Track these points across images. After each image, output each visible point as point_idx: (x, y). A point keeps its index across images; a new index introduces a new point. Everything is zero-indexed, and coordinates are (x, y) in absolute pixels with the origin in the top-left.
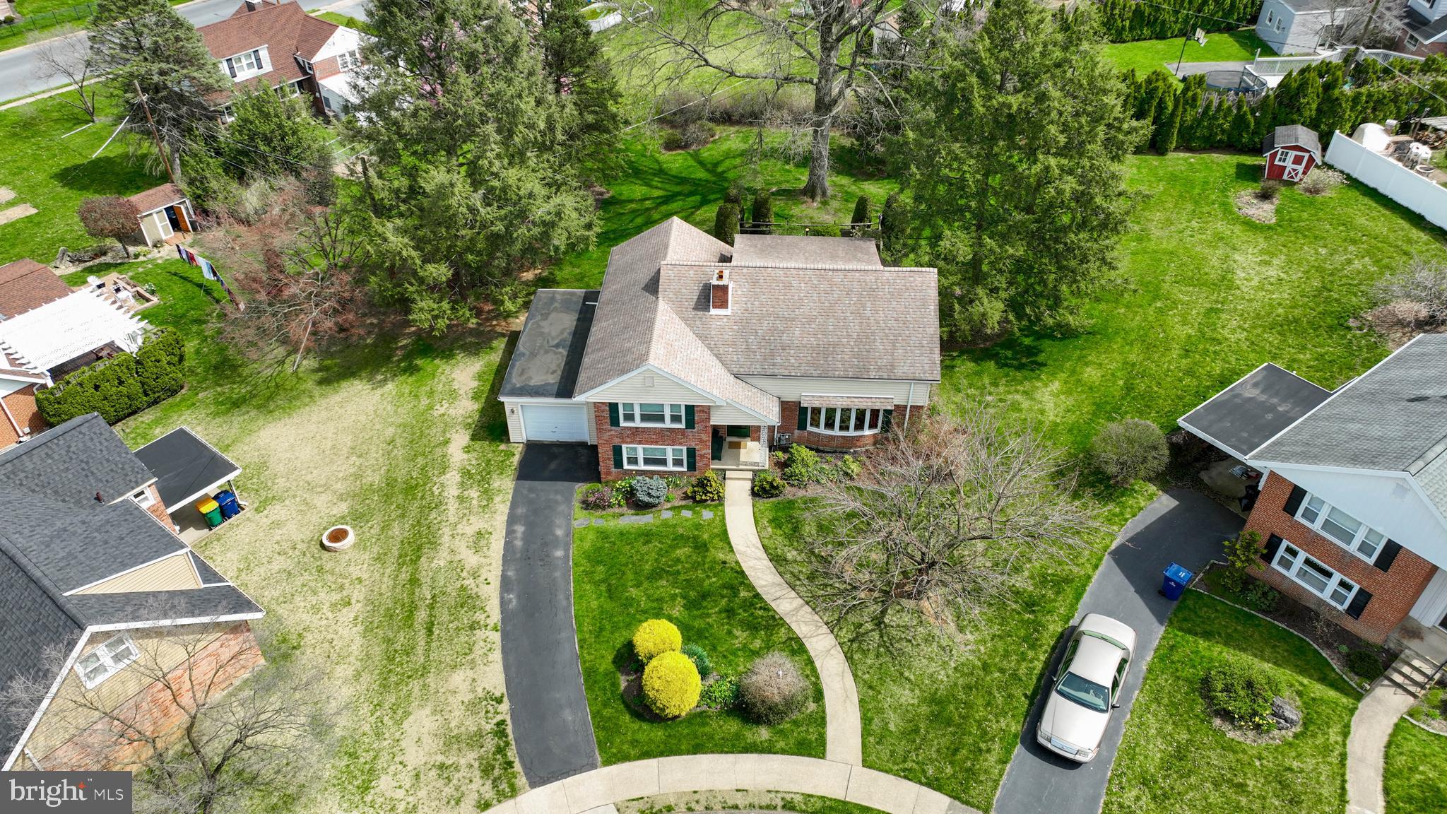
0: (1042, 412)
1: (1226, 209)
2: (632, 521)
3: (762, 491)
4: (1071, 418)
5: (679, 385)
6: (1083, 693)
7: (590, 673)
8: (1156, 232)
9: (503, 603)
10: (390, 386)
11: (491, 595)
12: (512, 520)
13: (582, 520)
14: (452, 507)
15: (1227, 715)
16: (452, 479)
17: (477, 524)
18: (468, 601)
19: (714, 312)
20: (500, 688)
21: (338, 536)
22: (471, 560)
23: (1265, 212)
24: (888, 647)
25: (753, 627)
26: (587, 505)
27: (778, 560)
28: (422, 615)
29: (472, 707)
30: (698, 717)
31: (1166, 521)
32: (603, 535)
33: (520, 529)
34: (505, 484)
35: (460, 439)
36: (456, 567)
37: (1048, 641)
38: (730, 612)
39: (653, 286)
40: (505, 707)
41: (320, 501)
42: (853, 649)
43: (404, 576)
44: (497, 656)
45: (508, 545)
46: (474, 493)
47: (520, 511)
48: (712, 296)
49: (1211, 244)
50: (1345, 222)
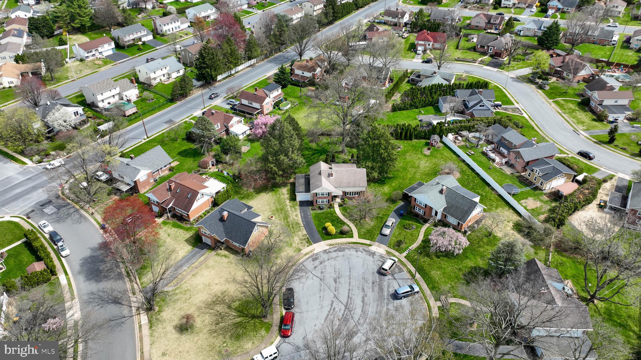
0: (385, 191)
1: (421, 152)
2: (320, 211)
3: (340, 206)
4: (389, 192)
5: (327, 189)
6: (387, 227)
7: (319, 231)
8: (408, 157)
9: (303, 223)
10: (270, 194)
11: (301, 222)
12: (301, 213)
13: (312, 212)
14: (290, 211)
15: (406, 228)
16: (289, 207)
17: (295, 213)
18: (298, 224)
19: (331, 177)
20: (306, 234)
21: (272, 217)
22: (296, 218)
23: (428, 152)
24: (361, 225)
25: (342, 224)
26: (312, 210)
27: (344, 215)
28: (291, 226)
29: (303, 236)
30: (335, 235)
31: (402, 206)
32: (316, 214)
34: (298, 208)
35: (288, 202)
36: (294, 219)
37: (384, 222)
38: (338, 222)
39: (320, 174)
40: (308, 236)
41: (266, 212)
42: (356, 226)
43: (286, 221)
44: (304, 230)
45: (301, 216)
46: (293, 209)
47: (302, 211)
48: (330, 175)
49: (417, 160)
50: (442, 154)
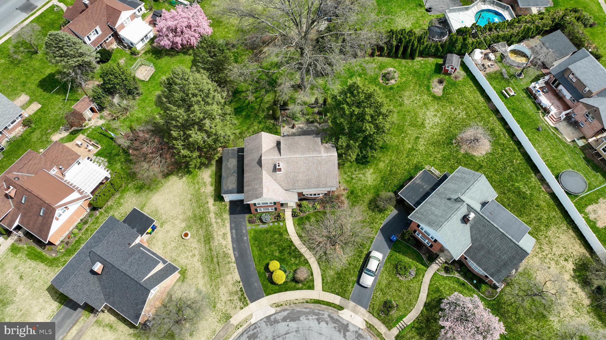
0: (367, 181)
2: (262, 227)
3: (294, 215)
4: (375, 183)
5: (271, 199)
6: (370, 273)
7: (259, 273)
8: (406, 102)
9: (235, 255)
10: (184, 179)
11: (231, 252)
12: (231, 229)
13: (249, 226)
14: (215, 225)
15: (400, 274)
16: (212, 215)
17: (223, 231)
18: (226, 255)
19: (277, 172)
20: (239, 279)
21: (186, 235)
22: (224, 243)
23: (438, 90)
24: (328, 261)
25: (295, 257)
26: (250, 222)
27: (300, 237)
28: (215, 260)
29: (234, 284)
30: (286, 282)
32: (256, 231)
33: (234, 231)
34: (226, 216)
35: (211, 201)
36: (220, 245)
37: (364, 256)
38: (290, 253)
39: (260, 163)
40: (241, 284)
41: (177, 222)
42: (319, 261)
43: (207, 248)
44: (236, 270)
45: (232, 237)
46: (219, 221)
47: (233, 225)
49: (421, 107)
50: (462, 93)
